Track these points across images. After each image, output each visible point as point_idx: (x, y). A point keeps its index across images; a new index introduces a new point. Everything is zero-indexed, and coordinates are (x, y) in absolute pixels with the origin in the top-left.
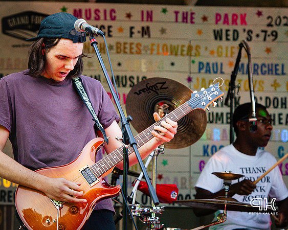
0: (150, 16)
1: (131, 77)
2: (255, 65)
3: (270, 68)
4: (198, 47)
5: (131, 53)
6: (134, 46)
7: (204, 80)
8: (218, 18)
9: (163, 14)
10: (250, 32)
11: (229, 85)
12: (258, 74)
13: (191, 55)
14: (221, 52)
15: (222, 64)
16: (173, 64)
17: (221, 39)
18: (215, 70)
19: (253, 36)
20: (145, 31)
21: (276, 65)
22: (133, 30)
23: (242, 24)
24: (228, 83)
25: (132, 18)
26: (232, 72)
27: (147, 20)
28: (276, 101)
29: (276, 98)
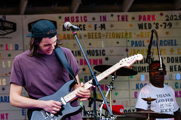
0: (105, 19)
1: (97, 51)
2: (161, 41)
3: (169, 42)
4: (130, 33)
5: (96, 38)
6: (97, 34)
7: (134, 50)
8: (140, 17)
9: (111, 17)
10: (157, 24)
11: (148, 52)
12: (162, 45)
13: (127, 38)
14: (143, 35)
15: (143, 42)
16: (118, 43)
17: (142, 28)
18: (140, 44)
19: (159, 26)
20: (103, 27)
21: (172, 41)
22: (96, 26)
23: (153, 20)
24: (147, 51)
25: (95, 20)
26: (149, 45)
27: (104, 21)
28: (173, 59)
29: (172, 58)
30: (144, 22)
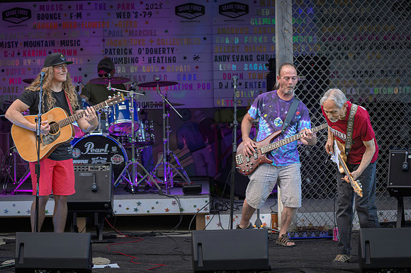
1: (71, 41)
2: (140, 31)
3: (148, 32)
5: (71, 28)
8: (119, 6)
9: (88, 5)
10: (136, 13)
12: (141, 36)
13: (104, 27)
15: (121, 31)
16: (94, 32)
17: (121, 17)
18: (118, 34)
19: (138, 15)
21: (152, 30)
22: (72, 15)
23: (132, 8)
25: (71, 9)
27: (80, 9)
29: (151, 49)
30: (122, 11)
